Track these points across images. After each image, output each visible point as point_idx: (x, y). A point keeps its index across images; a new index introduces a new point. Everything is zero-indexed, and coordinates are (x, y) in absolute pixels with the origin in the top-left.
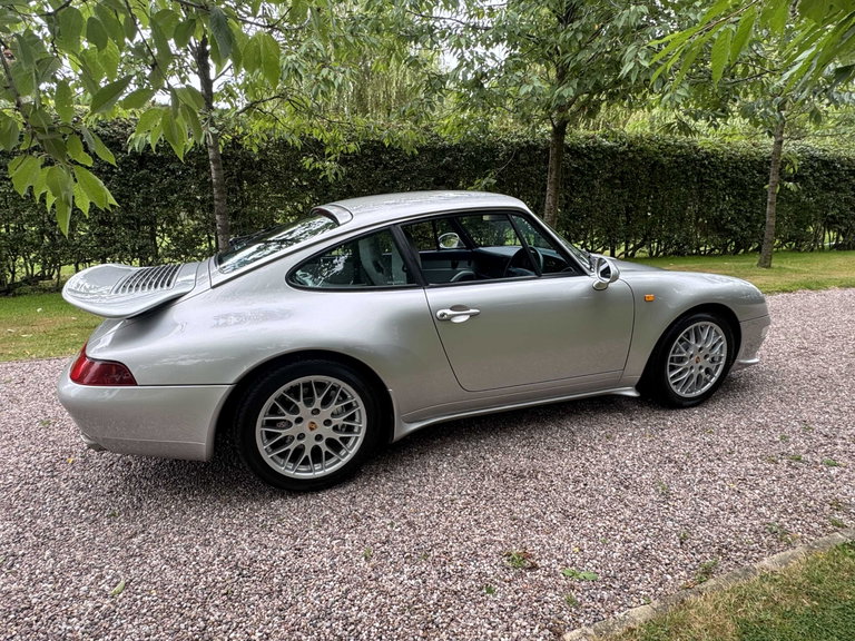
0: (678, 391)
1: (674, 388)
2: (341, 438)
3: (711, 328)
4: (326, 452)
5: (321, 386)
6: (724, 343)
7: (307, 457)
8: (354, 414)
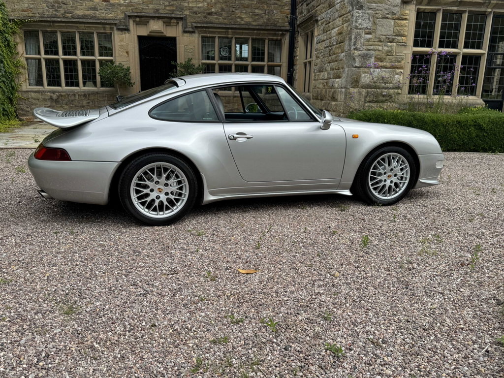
0: (376, 194)
1: (374, 192)
2: (175, 199)
3: (400, 158)
4: (166, 205)
5: (166, 170)
6: (408, 168)
7: (156, 206)
8: (182, 187)
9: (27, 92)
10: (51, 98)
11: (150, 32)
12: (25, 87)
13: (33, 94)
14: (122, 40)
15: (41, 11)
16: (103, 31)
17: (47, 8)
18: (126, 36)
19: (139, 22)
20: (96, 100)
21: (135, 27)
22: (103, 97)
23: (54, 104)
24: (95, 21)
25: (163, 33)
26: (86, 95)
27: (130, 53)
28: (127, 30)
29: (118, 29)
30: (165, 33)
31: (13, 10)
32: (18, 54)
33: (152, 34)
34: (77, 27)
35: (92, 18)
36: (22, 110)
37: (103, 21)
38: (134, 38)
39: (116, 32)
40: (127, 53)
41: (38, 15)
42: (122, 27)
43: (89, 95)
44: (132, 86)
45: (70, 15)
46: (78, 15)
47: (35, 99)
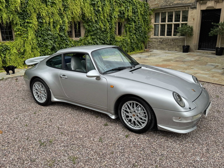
9: (152, 38)
10: (160, 41)
11: (207, 8)
12: (152, 36)
13: (154, 39)
14: (192, 13)
15: (161, 4)
16: (185, 10)
17: (164, 2)
18: (195, 11)
19: (202, 3)
20: (177, 42)
21: (200, 6)
22: (180, 41)
23: (160, 44)
24: (181, 5)
25: (213, 7)
26: (173, 40)
27: (195, 19)
28: (195, 8)
29: (191, 8)
30: (215, 7)
31: (152, 5)
32: (151, 23)
33: (208, 8)
34: (174, 9)
35: (181, 4)
36: (150, 46)
37: (184, 5)
38: (198, 11)
39: (190, 9)
40: (194, 19)
41: (160, 6)
42: (193, 7)
43: (174, 40)
44: (192, 36)
45: (172, 4)
46: (175, 4)
47: (154, 41)
